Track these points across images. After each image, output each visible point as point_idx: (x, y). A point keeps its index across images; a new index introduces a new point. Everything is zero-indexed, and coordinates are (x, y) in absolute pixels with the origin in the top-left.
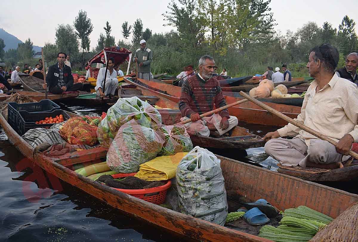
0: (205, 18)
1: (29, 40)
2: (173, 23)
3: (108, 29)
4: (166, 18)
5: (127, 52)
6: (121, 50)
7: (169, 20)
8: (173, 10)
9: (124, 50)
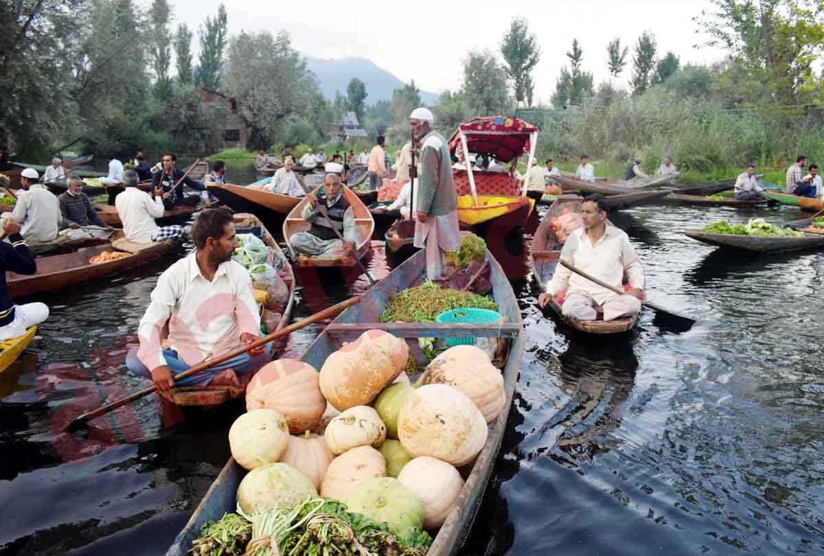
0: (808, 23)
1: (413, 83)
2: (720, 40)
3: (576, 56)
4: (702, 28)
5: (525, 129)
6: (506, 125)
7: (710, 34)
8: (723, 6)
9: (515, 126)
